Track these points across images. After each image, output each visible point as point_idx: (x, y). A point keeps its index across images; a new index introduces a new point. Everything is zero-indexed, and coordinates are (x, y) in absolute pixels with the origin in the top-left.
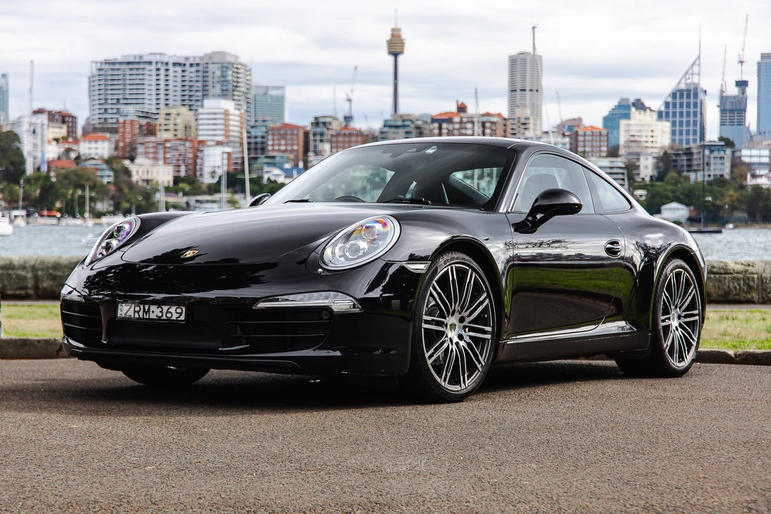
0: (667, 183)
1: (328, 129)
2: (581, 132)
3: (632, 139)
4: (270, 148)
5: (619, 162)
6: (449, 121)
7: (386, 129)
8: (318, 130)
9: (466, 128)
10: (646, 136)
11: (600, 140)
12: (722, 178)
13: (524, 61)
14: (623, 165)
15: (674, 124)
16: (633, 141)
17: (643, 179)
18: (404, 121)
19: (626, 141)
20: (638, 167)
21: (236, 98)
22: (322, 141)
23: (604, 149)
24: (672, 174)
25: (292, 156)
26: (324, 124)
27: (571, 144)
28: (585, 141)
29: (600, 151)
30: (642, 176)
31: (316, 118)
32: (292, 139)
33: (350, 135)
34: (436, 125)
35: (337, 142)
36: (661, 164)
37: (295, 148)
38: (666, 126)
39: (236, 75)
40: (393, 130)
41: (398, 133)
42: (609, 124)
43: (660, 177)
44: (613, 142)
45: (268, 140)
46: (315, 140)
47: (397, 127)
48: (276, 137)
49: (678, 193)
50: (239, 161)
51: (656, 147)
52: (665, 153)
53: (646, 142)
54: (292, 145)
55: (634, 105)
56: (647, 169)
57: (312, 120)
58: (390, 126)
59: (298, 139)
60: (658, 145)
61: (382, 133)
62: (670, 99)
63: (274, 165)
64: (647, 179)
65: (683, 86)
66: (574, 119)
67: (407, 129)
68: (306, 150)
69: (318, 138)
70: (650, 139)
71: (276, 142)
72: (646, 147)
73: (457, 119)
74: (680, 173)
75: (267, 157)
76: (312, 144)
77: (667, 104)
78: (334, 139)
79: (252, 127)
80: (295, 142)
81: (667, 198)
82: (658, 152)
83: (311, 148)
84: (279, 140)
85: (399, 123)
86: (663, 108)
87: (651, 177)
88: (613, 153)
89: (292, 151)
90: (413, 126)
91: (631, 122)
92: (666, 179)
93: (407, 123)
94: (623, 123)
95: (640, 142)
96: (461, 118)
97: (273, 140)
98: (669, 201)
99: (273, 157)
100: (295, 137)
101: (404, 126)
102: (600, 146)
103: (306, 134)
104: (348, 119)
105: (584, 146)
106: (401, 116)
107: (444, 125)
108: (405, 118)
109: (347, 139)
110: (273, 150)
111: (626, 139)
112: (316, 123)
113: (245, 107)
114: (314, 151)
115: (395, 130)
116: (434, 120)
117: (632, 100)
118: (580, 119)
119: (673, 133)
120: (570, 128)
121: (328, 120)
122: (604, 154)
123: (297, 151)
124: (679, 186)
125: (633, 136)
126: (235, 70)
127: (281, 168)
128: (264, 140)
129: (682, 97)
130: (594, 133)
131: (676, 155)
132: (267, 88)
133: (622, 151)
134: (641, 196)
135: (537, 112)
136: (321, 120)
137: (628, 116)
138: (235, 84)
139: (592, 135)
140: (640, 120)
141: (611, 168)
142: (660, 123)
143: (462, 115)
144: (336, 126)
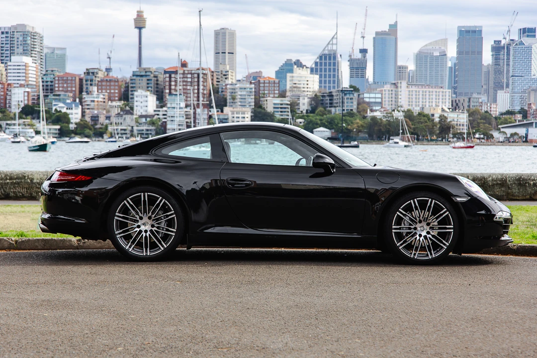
0: (317, 115)
1: (96, 77)
2: (262, 81)
3: (295, 86)
4: (57, 89)
5: (286, 101)
6: (176, 72)
7: (135, 78)
8: (89, 77)
9: (187, 78)
10: (304, 84)
11: (274, 86)
12: (351, 112)
13: (224, 34)
14: (289, 103)
15: (321, 76)
16: (295, 87)
17: (302, 112)
18: (146, 72)
19: (291, 87)
20: (298, 104)
21: (33, 55)
22: (91, 85)
23: (277, 92)
24: (320, 109)
25: (71, 95)
26: (93, 73)
27: (255, 88)
28: (264, 87)
29: (274, 93)
30: (301, 110)
31: (87, 69)
32: (72, 84)
33: (110, 81)
34: (168, 75)
35: (102, 85)
36: (313, 102)
37: (74, 89)
38: (316, 78)
39: (33, 40)
40: (139, 78)
41: (142, 80)
42: (279, 76)
43: (313, 111)
44: (282, 88)
45: (55, 84)
46: (87, 84)
47: (142, 76)
48: (60, 82)
49: (324, 121)
50: (36, 98)
51: (310, 91)
52: (316, 95)
53: (304, 88)
54: (72, 87)
55: (295, 63)
56: (304, 105)
57: (85, 71)
58: (137, 76)
59: (75, 83)
60: (311, 90)
61: (131, 80)
62: (318, 60)
63: (59, 100)
64: (305, 112)
65: (326, 52)
66: (257, 72)
67: (148, 78)
68: (81, 91)
69: (89, 83)
70: (306, 86)
71: (61, 85)
72: (304, 91)
73: (180, 71)
74: (325, 108)
75: (54, 95)
76: (85, 87)
77: (316, 63)
78: (100, 84)
79: (44, 75)
80: (74, 85)
81: (317, 124)
82: (310, 94)
83: (84, 90)
84: (63, 83)
85: (143, 73)
86: (314, 66)
87: (307, 110)
88: (283, 95)
89: (71, 91)
90: (152, 75)
91: (294, 75)
92: (316, 112)
93: (148, 74)
94: (289, 75)
95: (300, 88)
96: (184, 71)
97: (58, 84)
98: (318, 126)
99: (59, 95)
100: (73, 82)
101: (146, 76)
102: (274, 90)
103: (81, 80)
104: (108, 70)
105: (264, 90)
106: (144, 69)
107: (173, 75)
108: (147, 70)
109: (108, 84)
110: (59, 90)
111: (291, 86)
112: (88, 73)
113: (39, 62)
114: (87, 92)
115: (141, 78)
116: (166, 72)
117: (294, 60)
118: (261, 72)
119: (320, 82)
120: (255, 78)
121: (95, 71)
122: (277, 95)
123: (75, 91)
124: (325, 116)
125: (296, 84)
126: (33, 37)
127: (64, 103)
128: (53, 84)
129: (325, 59)
130: (270, 82)
131: (323, 96)
132: (54, 49)
133: (288, 94)
134: (301, 123)
135: (233, 67)
136: (91, 71)
137: (291, 71)
138: (32, 46)
139: (269, 83)
140: (300, 74)
141: (281, 104)
142: (312, 76)
143: (185, 69)
144: (101, 75)
